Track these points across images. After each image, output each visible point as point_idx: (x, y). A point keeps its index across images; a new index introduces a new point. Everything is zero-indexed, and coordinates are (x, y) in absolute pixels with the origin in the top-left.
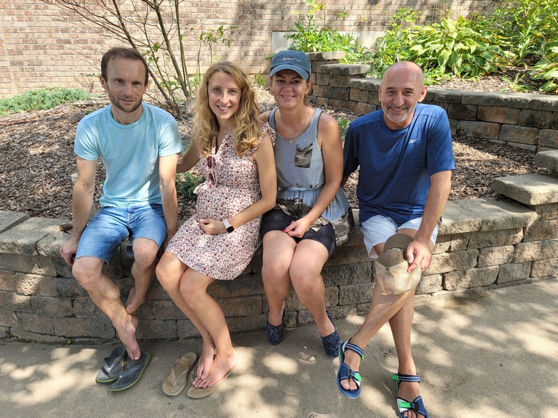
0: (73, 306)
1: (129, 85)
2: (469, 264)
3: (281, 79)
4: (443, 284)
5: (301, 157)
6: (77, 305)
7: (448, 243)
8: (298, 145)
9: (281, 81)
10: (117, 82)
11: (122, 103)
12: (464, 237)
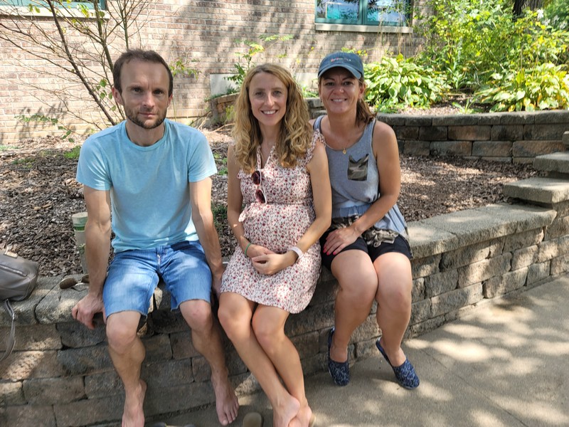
0: (84, 385)
1: (150, 95)
2: (505, 268)
3: (330, 81)
4: (484, 292)
5: (355, 169)
6: (90, 382)
7: (488, 249)
8: (350, 157)
9: (331, 84)
10: (134, 92)
11: (141, 117)
12: (501, 241)
